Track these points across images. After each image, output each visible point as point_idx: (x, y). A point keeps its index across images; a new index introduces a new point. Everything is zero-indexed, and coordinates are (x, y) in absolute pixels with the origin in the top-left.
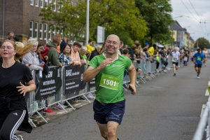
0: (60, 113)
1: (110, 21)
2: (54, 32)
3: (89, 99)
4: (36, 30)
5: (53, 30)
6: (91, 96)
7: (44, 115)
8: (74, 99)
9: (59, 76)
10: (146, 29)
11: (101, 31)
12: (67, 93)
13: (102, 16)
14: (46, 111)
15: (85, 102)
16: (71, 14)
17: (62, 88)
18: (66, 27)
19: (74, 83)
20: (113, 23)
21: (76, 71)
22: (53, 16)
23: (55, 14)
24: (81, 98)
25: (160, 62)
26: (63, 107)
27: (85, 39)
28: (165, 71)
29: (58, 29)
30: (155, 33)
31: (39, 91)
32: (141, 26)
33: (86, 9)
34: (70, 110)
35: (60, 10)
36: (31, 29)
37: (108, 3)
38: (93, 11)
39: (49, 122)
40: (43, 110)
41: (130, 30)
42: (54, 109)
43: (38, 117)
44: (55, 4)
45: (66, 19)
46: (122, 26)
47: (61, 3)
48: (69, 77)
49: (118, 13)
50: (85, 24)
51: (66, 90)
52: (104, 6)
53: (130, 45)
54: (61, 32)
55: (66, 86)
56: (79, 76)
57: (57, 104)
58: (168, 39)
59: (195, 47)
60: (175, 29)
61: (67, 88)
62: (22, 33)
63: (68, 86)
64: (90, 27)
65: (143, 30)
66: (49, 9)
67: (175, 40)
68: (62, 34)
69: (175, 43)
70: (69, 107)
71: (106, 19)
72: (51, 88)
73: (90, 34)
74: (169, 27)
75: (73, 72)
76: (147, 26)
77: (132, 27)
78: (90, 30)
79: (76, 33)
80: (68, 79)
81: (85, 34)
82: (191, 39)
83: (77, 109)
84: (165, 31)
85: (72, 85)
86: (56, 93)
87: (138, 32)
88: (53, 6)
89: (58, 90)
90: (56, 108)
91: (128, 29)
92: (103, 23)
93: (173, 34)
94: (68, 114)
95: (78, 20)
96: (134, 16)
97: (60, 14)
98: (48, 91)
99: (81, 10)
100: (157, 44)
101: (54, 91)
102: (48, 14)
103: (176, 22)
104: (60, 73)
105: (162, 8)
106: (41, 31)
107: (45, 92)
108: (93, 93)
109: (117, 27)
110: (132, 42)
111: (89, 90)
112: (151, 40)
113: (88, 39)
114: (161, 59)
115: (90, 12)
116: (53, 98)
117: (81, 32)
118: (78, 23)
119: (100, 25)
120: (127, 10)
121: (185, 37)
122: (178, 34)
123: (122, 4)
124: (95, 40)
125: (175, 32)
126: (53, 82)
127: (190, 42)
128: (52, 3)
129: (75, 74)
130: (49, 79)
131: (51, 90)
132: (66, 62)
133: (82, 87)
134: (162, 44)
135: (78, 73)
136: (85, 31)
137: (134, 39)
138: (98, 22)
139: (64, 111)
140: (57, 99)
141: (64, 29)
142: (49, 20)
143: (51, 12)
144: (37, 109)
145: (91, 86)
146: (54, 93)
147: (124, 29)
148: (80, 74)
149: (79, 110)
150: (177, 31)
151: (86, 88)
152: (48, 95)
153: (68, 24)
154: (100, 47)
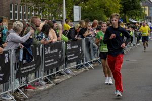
0: (41, 89)
1: (85, 1)
2: (33, 13)
3: (68, 74)
4: (16, 12)
5: (32, 11)
7: (25, 91)
8: (54, 75)
9: (38, 54)
10: (119, 6)
11: (77, 10)
12: (47, 70)
14: (27, 88)
15: (64, 77)
17: (41, 65)
18: (44, 8)
19: (53, 60)
20: (88, 2)
21: (55, 49)
24: (60, 74)
25: (134, 36)
26: (43, 83)
27: (62, 18)
28: (138, 44)
29: (36, 10)
30: (128, 10)
31: (19, 68)
32: (115, 4)
34: (50, 85)
36: (11, 11)
39: (30, 98)
40: (24, 87)
41: (105, 8)
43: (19, 94)
46: (97, 4)
50: (62, 4)
51: (45, 67)
55: (45, 64)
57: (38, 81)
58: (141, 15)
60: (147, 6)
61: (46, 65)
62: (3, 15)
63: (47, 63)
65: (116, 8)
67: (148, 15)
68: (40, 14)
69: (147, 18)
70: (49, 83)
72: (31, 66)
73: (67, 13)
74: (141, 3)
75: (51, 50)
76: (121, 3)
77: (106, 5)
78: (66, 10)
79: (54, 13)
80: (47, 56)
81: (63, 13)
83: (57, 84)
84: (137, 7)
85: (51, 62)
86: (36, 71)
87: (112, 9)
89: (37, 67)
90: (36, 84)
91: (103, 6)
92: (79, 3)
93: (145, 9)
94: (48, 90)
98: (28, 69)
100: (130, 20)
101: (34, 68)
104: (39, 51)
106: (21, 12)
107: (26, 69)
111: (67, 66)
112: (125, 17)
113: (65, 18)
114: (135, 33)
116: (34, 75)
117: (58, 12)
118: (55, 4)
119: (76, 5)
122: (149, 9)
124: (72, 19)
125: (147, 7)
129: (54, 51)
131: (31, 68)
133: (60, 63)
134: (135, 19)
135: (56, 50)
136: (62, 10)
137: (109, 16)
138: (74, 2)
139: (44, 87)
140: (37, 76)
141: (42, 10)
142: (28, 2)
144: (18, 86)
145: (69, 62)
146: (34, 70)
147: (99, 7)
148: (58, 51)
149: (59, 85)
150: (149, 6)
151: (65, 64)
152: (29, 72)
153: (46, 5)
154: (79, 25)
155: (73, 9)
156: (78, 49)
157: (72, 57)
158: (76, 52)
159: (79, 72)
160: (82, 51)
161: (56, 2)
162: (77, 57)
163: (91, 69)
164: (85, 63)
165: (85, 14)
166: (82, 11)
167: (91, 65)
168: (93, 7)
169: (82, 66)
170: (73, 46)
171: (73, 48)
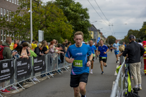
0: (14, 92)
1: (47, 26)
2: (8, 36)
3: (35, 81)
5: (7, 34)
6: (36, 79)
7: (2, 94)
9: (12, 66)
10: (72, 30)
11: (41, 33)
12: (19, 78)
13: (41, 23)
15: (31, 84)
16: (20, 22)
17: (15, 74)
18: (16, 32)
19: (23, 70)
20: (49, 28)
22: (7, 24)
23: (8, 22)
24: (29, 81)
26: (16, 88)
27: (30, 39)
29: (10, 33)
32: (69, 29)
33: (30, 19)
34: (21, 89)
35: (12, 20)
37: (45, 14)
38: (35, 20)
41: (61, 32)
42: (10, 90)
44: (8, 15)
45: (16, 26)
46: (55, 29)
47: (12, 15)
48: (19, 67)
49: (53, 20)
50: (29, 29)
51: (17, 76)
52: (42, 16)
53: (62, 42)
54: (12, 35)
55: (17, 73)
56: (27, 65)
57: (12, 86)
58: (88, 37)
59: (107, 42)
60: (92, 30)
61: (18, 74)
63: (19, 73)
64: (33, 31)
65: (70, 32)
66: (4, 19)
67: (93, 38)
70: (21, 88)
71: (44, 25)
72: (7, 75)
73: (33, 36)
74: (88, 30)
75: (22, 63)
77: (62, 30)
78: (33, 33)
79: (23, 35)
80: (19, 68)
81: (30, 36)
82: (103, 37)
83: (26, 88)
85: (22, 72)
86: (11, 78)
87: (67, 33)
88: (7, 17)
89: (12, 76)
91: (60, 31)
92: (42, 28)
93: (91, 33)
94: (20, 93)
95: (24, 27)
96: (63, 22)
97: (11, 23)
98: (4, 77)
99: (27, 19)
102: (3, 23)
103: (93, 25)
104: (13, 64)
105: (83, 16)
107: (3, 78)
108: (37, 77)
109: (52, 30)
110: (63, 40)
111: (34, 75)
113: (32, 40)
115: (33, 21)
116: (9, 81)
117: (27, 35)
118: (24, 29)
119: (40, 30)
120: (58, 18)
121: (99, 36)
122: (94, 34)
123: (55, 14)
124: (37, 40)
125: (93, 32)
126: (8, 70)
127: (103, 39)
128: (6, 15)
130: (6, 69)
132: (17, 56)
133: (29, 74)
134: (84, 41)
135: (26, 63)
136: (30, 33)
137: (65, 38)
138: (39, 27)
139: (17, 90)
140: (12, 82)
142: (4, 27)
143: (5, 22)
145: (35, 72)
146: (9, 78)
147: (57, 32)
148: (27, 64)
149: (27, 89)
150: (94, 31)
151: (32, 74)
152: (5, 79)
153: (18, 30)
154: (41, 44)
155: (38, 33)
156: (42, 62)
157: (37, 68)
158: (41, 65)
159: (43, 80)
160: (45, 64)
161: (25, 27)
162: (41, 68)
163: (51, 77)
164: (47, 73)
165: (47, 37)
166: (45, 34)
167: (52, 75)
168: (53, 32)
169: (45, 75)
170: (38, 60)
171: (38, 61)
